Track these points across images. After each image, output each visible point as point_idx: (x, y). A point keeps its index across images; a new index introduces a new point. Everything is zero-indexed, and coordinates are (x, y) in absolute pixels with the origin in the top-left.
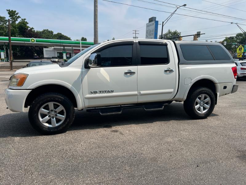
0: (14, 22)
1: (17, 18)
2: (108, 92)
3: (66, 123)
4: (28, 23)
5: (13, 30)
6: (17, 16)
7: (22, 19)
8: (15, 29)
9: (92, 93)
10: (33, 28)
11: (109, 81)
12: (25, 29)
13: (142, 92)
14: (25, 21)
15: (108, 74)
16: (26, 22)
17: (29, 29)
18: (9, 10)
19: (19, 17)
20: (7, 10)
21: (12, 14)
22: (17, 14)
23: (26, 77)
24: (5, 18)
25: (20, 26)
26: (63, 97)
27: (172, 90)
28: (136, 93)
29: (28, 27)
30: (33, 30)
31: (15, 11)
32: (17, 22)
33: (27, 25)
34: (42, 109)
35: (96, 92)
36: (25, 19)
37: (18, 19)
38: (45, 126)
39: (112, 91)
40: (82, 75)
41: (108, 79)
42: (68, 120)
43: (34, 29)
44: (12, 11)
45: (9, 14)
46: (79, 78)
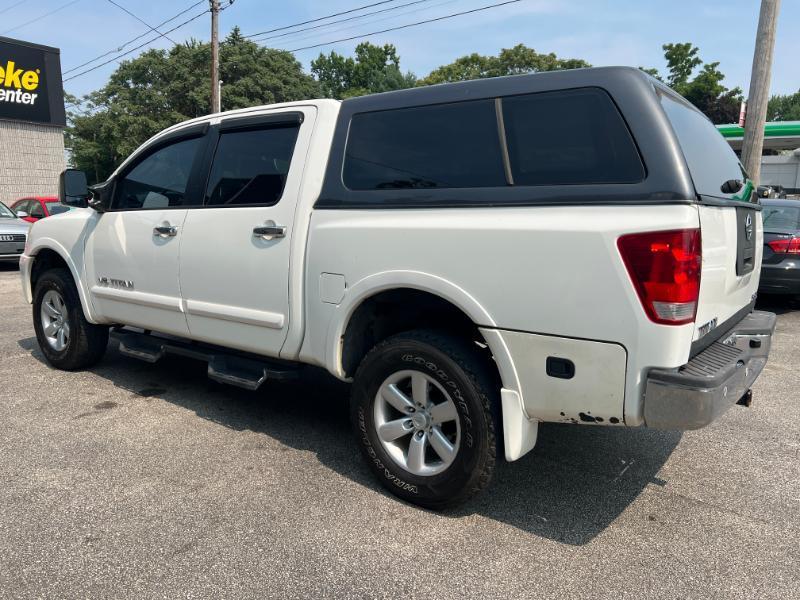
0: (681, 80)
1: (691, 66)
2: (123, 285)
4: (720, 77)
6: (692, 58)
7: (706, 67)
10: (736, 91)
12: (709, 96)
13: (190, 304)
14: (716, 69)
16: (718, 73)
17: (723, 94)
18: (670, 47)
19: (697, 61)
20: (665, 48)
21: (678, 55)
22: (693, 52)
24: (656, 72)
25: (693, 91)
27: (278, 317)
29: (722, 89)
30: (737, 96)
31: (688, 46)
32: (690, 79)
33: (719, 83)
36: (715, 65)
37: (693, 70)
39: (131, 287)
43: (740, 92)
44: (678, 46)
45: (668, 57)
46: (82, 236)
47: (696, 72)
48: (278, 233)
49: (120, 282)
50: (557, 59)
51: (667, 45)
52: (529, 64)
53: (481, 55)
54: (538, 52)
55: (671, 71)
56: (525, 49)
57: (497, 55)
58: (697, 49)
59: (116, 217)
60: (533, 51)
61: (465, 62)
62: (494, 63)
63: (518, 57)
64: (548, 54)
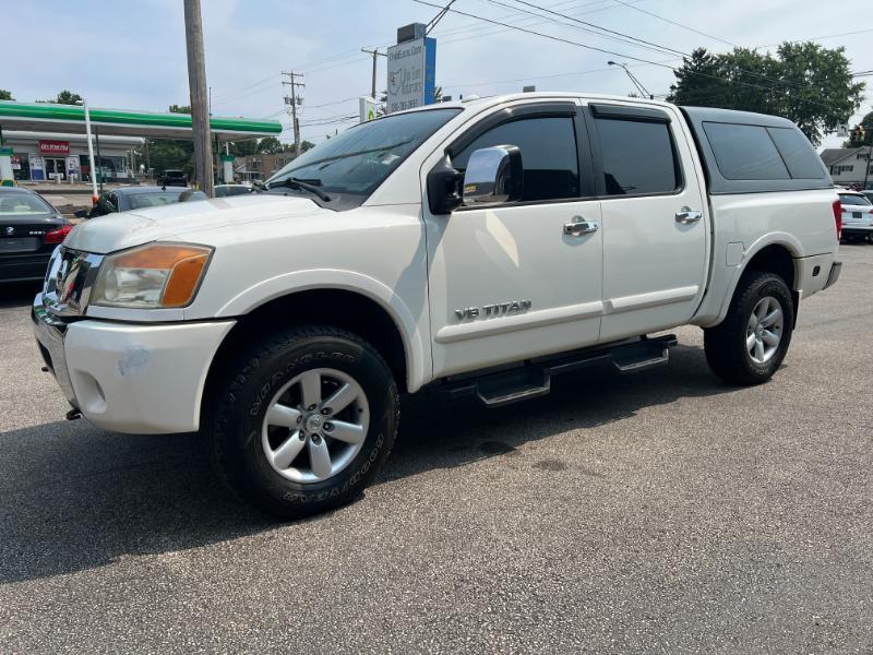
2: (511, 309)
3: (374, 454)
9: (460, 317)
11: (517, 265)
13: (617, 302)
15: (514, 235)
23: (203, 259)
26: (360, 344)
27: (693, 289)
28: (597, 305)
34: (277, 406)
38: (286, 479)
39: (526, 306)
40: (428, 242)
41: (514, 257)
42: (380, 443)
46: (418, 254)
49: (505, 307)
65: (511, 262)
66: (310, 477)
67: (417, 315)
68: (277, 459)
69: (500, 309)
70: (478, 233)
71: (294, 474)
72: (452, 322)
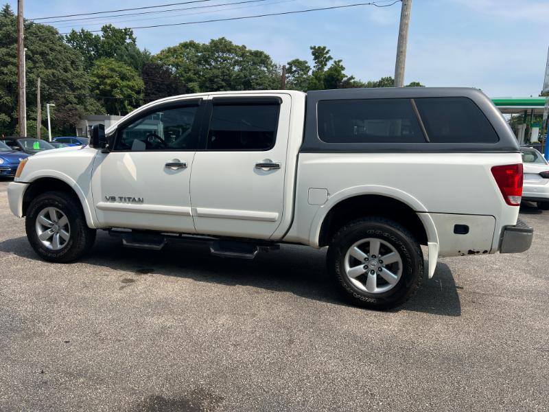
0: (321, 69)
1: (326, 61)
2: (133, 201)
4: (343, 68)
5: (315, 84)
6: (327, 56)
7: (335, 62)
8: (319, 82)
9: (107, 200)
10: (352, 78)
11: (136, 179)
12: (338, 80)
14: (341, 64)
16: (342, 66)
17: (345, 79)
18: (314, 48)
19: (330, 58)
20: (311, 48)
21: (319, 53)
22: (327, 52)
24: (306, 63)
25: (329, 76)
26: (66, 201)
27: (275, 215)
28: (188, 209)
29: (344, 76)
30: (352, 81)
31: (324, 48)
32: (326, 69)
33: (343, 72)
34: (42, 216)
35: (113, 199)
36: (340, 61)
37: (328, 63)
38: (44, 244)
39: (140, 201)
40: (94, 164)
43: (354, 78)
44: (319, 47)
45: (313, 54)
46: (88, 168)
47: (330, 64)
48: (274, 167)
49: (129, 198)
50: (247, 49)
51: (313, 46)
52: (229, 51)
53: (196, 42)
54: (234, 43)
55: (316, 63)
56: (226, 41)
57: (207, 43)
58: (329, 51)
59: (124, 155)
60: (231, 42)
61: (185, 46)
62: (205, 48)
63: (222, 46)
64: (241, 46)
65: (133, 178)
66: (51, 247)
67: (86, 194)
68: (41, 235)
69: (127, 200)
70: (118, 163)
71: (47, 244)
72: (103, 201)
